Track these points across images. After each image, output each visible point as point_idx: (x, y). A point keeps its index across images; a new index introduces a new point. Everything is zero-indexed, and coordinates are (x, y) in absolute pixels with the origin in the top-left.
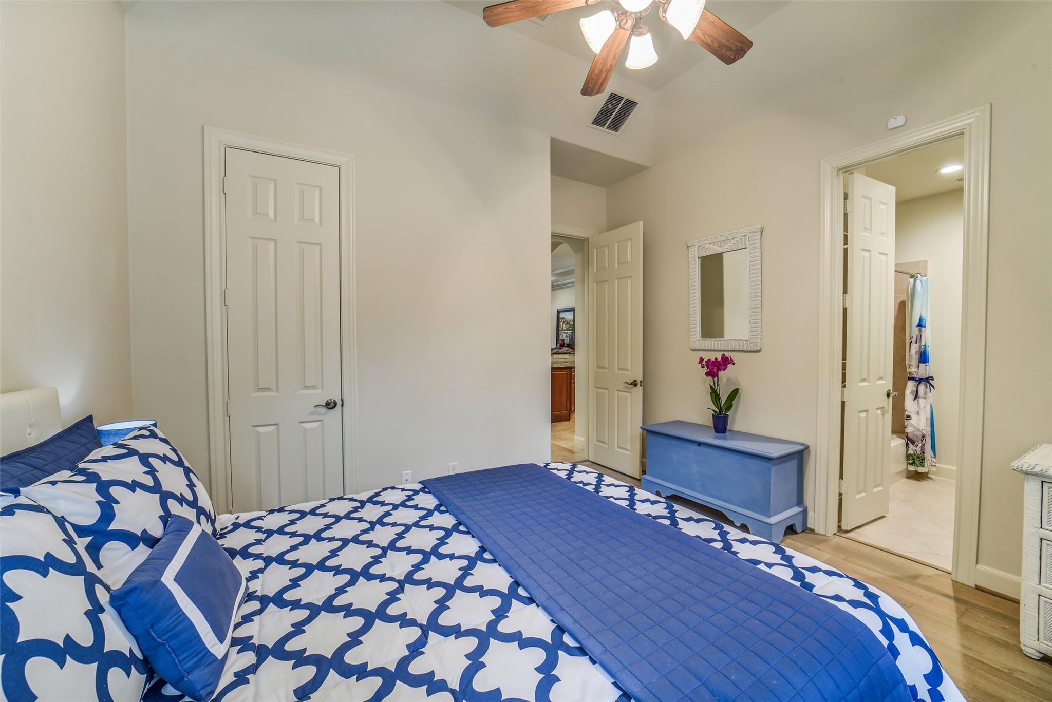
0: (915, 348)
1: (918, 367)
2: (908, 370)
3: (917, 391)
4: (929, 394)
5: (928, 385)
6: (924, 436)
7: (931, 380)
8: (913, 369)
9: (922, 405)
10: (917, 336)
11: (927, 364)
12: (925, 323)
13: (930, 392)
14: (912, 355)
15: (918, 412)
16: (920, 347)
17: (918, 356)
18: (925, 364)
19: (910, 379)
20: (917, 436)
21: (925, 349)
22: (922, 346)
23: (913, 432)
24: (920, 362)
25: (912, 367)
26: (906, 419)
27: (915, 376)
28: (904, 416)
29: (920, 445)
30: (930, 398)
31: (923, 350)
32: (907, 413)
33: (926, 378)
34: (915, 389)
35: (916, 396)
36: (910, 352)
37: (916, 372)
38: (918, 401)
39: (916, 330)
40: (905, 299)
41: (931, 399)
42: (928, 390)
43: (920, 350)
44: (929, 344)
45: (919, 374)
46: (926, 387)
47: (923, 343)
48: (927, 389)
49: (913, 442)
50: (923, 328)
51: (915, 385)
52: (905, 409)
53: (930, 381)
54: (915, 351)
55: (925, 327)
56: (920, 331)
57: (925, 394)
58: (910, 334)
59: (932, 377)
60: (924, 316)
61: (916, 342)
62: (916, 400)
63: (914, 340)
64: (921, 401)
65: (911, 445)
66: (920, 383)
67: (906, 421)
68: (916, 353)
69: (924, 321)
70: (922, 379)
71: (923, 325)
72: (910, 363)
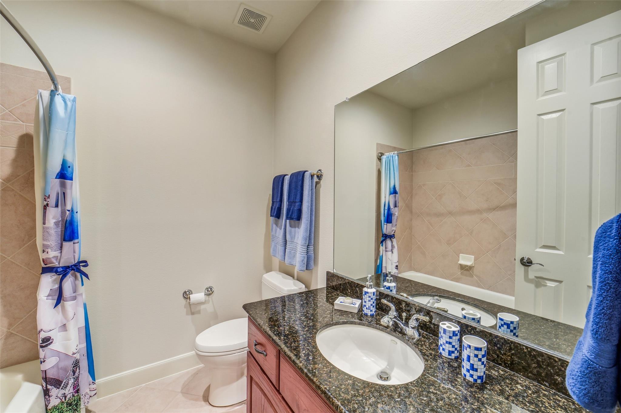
0: (53, 215)
1: (61, 247)
2: (42, 256)
3: (60, 289)
4: (82, 290)
5: (78, 275)
6: (76, 364)
7: (84, 266)
8: (52, 254)
9: (70, 313)
10: (58, 194)
11: (76, 241)
12: (72, 173)
13: (83, 285)
14: (48, 228)
15: (65, 325)
16: (63, 213)
17: (60, 230)
18: (72, 243)
19: (47, 270)
20: (65, 370)
21: (72, 217)
22: (68, 212)
23: (57, 365)
24: (65, 240)
25: (49, 250)
26: (42, 347)
27: (56, 264)
28: (37, 340)
29: (71, 381)
30: (81, 294)
31: (68, 219)
32: (43, 335)
33: (75, 265)
34: (57, 286)
35: (59, 298)
36: (44, 223)
37: (56, 257)
38: (63, 308)
39: (55, 184)
40: (31, 131)
41: (84, 296)
42: (79, 282)
43: (62, 220)
44: (78, 208)
45: (62, 261)
46: (76, 277)
47: (69, 207)
48: (77, 282)
49: (57, 383)
50: (68, 182)
51: (55, 280)
52: (39, 329)
53: (82, 268)
54: (54, 221)
55: (72, 179)
56: (63, 185)
57: (75, 292)
58: (44, 189)
59: (86, 262)
60: (69, 159)
61: (57, 206)
62: (59, 306)
63: (52, 201)
64: (69, 305)
65: (54, 392)
66: (64, 276)
67: (41, 349)
68: (56, 224)
69: (70, 169)
70: (68, 267)
71: (68, 174)
72: (45, 243)
